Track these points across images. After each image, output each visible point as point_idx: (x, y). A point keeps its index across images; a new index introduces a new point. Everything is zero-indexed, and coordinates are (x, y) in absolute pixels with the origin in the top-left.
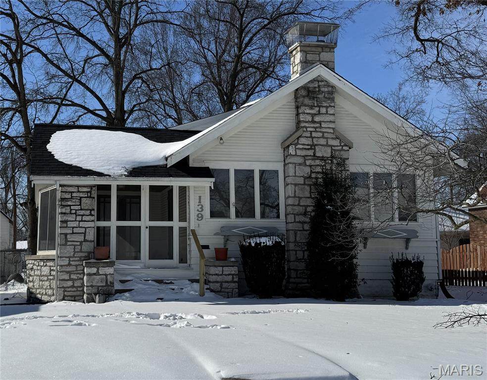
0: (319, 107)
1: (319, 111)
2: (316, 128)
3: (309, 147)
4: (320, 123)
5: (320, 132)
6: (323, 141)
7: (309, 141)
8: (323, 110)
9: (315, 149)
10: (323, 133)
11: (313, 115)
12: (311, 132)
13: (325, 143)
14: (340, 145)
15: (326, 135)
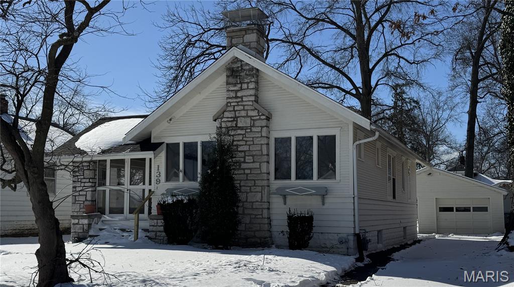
0: (241, 83)
1: (241, 87)
2: (238, 102)
3: (232, 119)
4: (242, 97)
5: (242, 105)
6: (243, 113)
7: (231, 115)
8: (245, 86)
9: (237, 121)
10: (244, 106)
11: (236, 91)
12: (234, 106)
13: (246, 115)
14: (259, 115)
15: (246, 108)
